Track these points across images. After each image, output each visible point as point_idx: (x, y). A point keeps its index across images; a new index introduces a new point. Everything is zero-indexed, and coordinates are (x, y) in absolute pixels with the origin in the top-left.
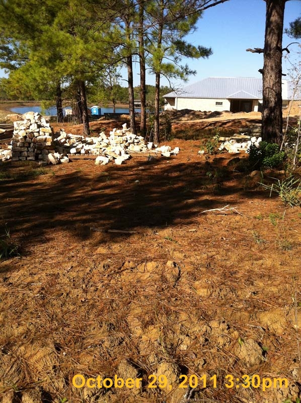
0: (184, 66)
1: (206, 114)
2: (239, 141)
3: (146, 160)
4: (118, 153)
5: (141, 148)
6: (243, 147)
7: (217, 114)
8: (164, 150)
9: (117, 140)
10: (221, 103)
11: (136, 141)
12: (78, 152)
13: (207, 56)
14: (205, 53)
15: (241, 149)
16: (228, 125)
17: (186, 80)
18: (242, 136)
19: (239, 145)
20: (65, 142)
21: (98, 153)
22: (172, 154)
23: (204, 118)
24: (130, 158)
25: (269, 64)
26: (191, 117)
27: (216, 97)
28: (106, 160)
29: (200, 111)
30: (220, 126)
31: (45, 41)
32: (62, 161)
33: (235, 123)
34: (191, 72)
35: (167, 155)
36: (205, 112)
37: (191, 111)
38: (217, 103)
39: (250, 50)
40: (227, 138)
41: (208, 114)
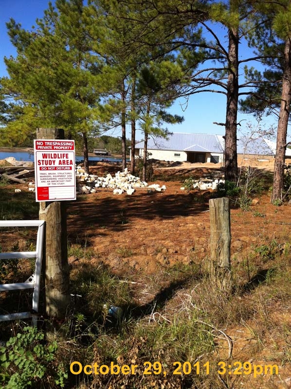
0: (165, 128)
1: (169, 164)
2: (206, 182)
3: (146, 192)
4: (127, 188)
5: (141, 185)
6: (210, 186)
7: (179, 163)
8: (155, 187)
9: (122, 179)
10: (179, 155)
11: (135, 180)
12: (101, 186)
13: (181, 122)
14: (179, 119)
15: (209, 188)
16: (193, 172)
17: (167, 139)
18: (206, 179)
19: (207, 185)
20: (88, 180)
21: (114, 187)
22: (162, 189)
23: (168, 167)
24: (135, 191)
25: (229, 133)
26: (157, 165)
27: (175, 149)
28: (120, 192)
29: (164, 161)
30: (187, 172)
31: (66, 108)
32: (91, 191)
33: (198, 170)
34: (169, 133)
35: (159, 190)
36: (168, 162)
37: (157, 160)
38: (176, 155)
39: (216, 123)
40: (196, 181)
41: (171, 163)
